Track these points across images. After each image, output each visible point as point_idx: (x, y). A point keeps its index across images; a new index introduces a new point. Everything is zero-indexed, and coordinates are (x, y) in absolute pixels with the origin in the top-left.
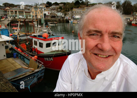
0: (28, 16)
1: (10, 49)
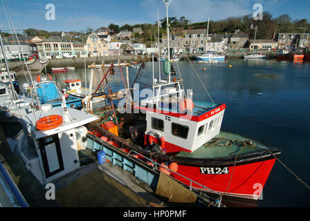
0: (81, 53)
1: (84, 140)
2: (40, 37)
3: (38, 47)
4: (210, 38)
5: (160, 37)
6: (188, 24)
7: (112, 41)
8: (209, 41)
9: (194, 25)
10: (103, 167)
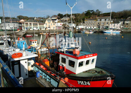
0: (42, 28)
1: (32, 66)
2: (24, 20)
3: (22, 24)
4: (112, 21)
5: (84, 20)
6: (100, 13)
7: (58, 22)
8: (111, 23)
9: (104, 14)
10: (38, 79)
